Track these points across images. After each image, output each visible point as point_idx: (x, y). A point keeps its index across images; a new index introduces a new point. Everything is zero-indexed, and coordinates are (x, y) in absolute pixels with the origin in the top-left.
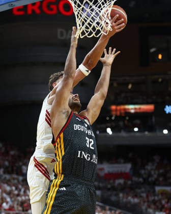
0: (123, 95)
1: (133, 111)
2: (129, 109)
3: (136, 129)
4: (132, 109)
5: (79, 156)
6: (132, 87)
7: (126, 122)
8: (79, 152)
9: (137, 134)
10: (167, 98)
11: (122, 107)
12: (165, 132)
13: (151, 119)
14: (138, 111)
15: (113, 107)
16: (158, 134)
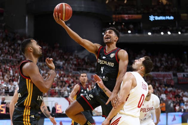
0: (121, 8)
1: (126, 19)
2: (124, 17)
3: (129, 32)
4: (126, 17)
5: (38, 99)
6: (127, 2)
7: (123, 26)
8: (38, 96)
9: (130, 35)
10: (151, 10)
11: (120, 16)
12: (150, 34)
13: (140, 24)
14: (131, 18)
15: (114, 16)
16: (145, 35)
